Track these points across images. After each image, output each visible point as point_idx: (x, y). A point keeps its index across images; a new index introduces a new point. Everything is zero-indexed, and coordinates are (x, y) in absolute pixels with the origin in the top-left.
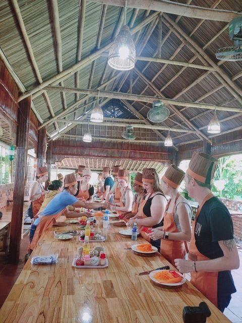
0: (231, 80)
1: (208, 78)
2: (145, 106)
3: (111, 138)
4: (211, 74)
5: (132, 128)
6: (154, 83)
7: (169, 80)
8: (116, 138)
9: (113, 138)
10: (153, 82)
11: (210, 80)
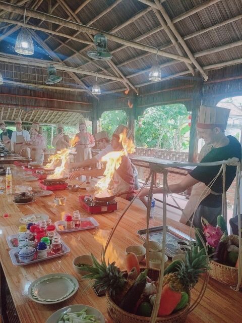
0: (172, 21)
1: (145, 17)
2: (63, 44)
3: (20, 81)
4: (151, 12)
5: (55, 69)
6: (77, 15)
7: (98, 14)
8: (27, 82)
9: (23, 82)
10: (77, 13)
11: (147, 20)
